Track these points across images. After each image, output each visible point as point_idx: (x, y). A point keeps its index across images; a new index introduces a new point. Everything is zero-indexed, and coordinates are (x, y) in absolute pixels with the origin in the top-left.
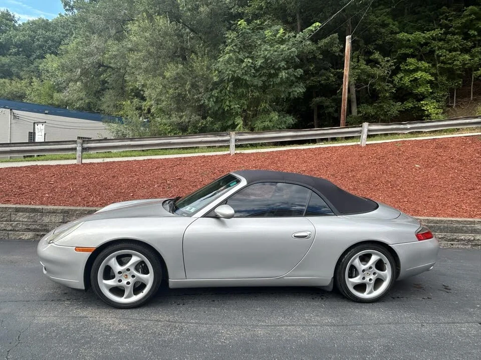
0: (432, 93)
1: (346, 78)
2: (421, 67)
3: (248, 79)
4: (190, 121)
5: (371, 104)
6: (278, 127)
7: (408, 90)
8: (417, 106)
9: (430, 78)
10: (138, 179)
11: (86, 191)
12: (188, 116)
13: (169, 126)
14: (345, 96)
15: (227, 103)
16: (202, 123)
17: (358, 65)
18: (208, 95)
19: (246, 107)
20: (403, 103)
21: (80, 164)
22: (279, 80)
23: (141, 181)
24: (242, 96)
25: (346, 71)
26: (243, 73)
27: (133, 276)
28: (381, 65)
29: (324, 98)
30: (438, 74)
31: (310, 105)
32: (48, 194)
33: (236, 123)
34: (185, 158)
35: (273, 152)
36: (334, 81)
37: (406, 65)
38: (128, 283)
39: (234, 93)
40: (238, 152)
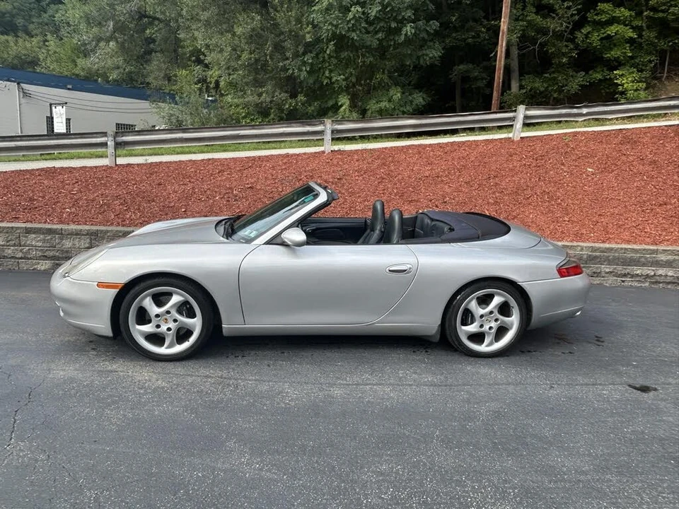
0: (632, 58)
1: (503, 35)
2: (619, 17)
3: (355, 38)
4: (274, 101)
5: (539, 74)
6: (402, 109)
7: (597, 53)
8: (608, 77)
9: (631, 34)
10: (193, 188)
11: (121, 204)
12: (269, 94)
13: (243, 108)
14: (500, 63)
15: (327, 74)
16: (291, 104)
17: (523, 14)
18: (298, 62)
19: (354, 80)
20: (587, 73)
21: (114, 165)
22: (403, 38)
23: (196, 190)
24: (348, 63)
25: (504, 25)
26: (349, 28)
27: (175, 321)
28: (557, 15)
29: (471, 66)
30: (645, 28)
31: (450, 76)
32: (70, 208)
33: (340, 104)
34: (259, 157)
35: (386, 148)
36: (487, 40)
37: (597, 15)
38: (169, 329)
39: (336, 58)
40: (336, 148)
